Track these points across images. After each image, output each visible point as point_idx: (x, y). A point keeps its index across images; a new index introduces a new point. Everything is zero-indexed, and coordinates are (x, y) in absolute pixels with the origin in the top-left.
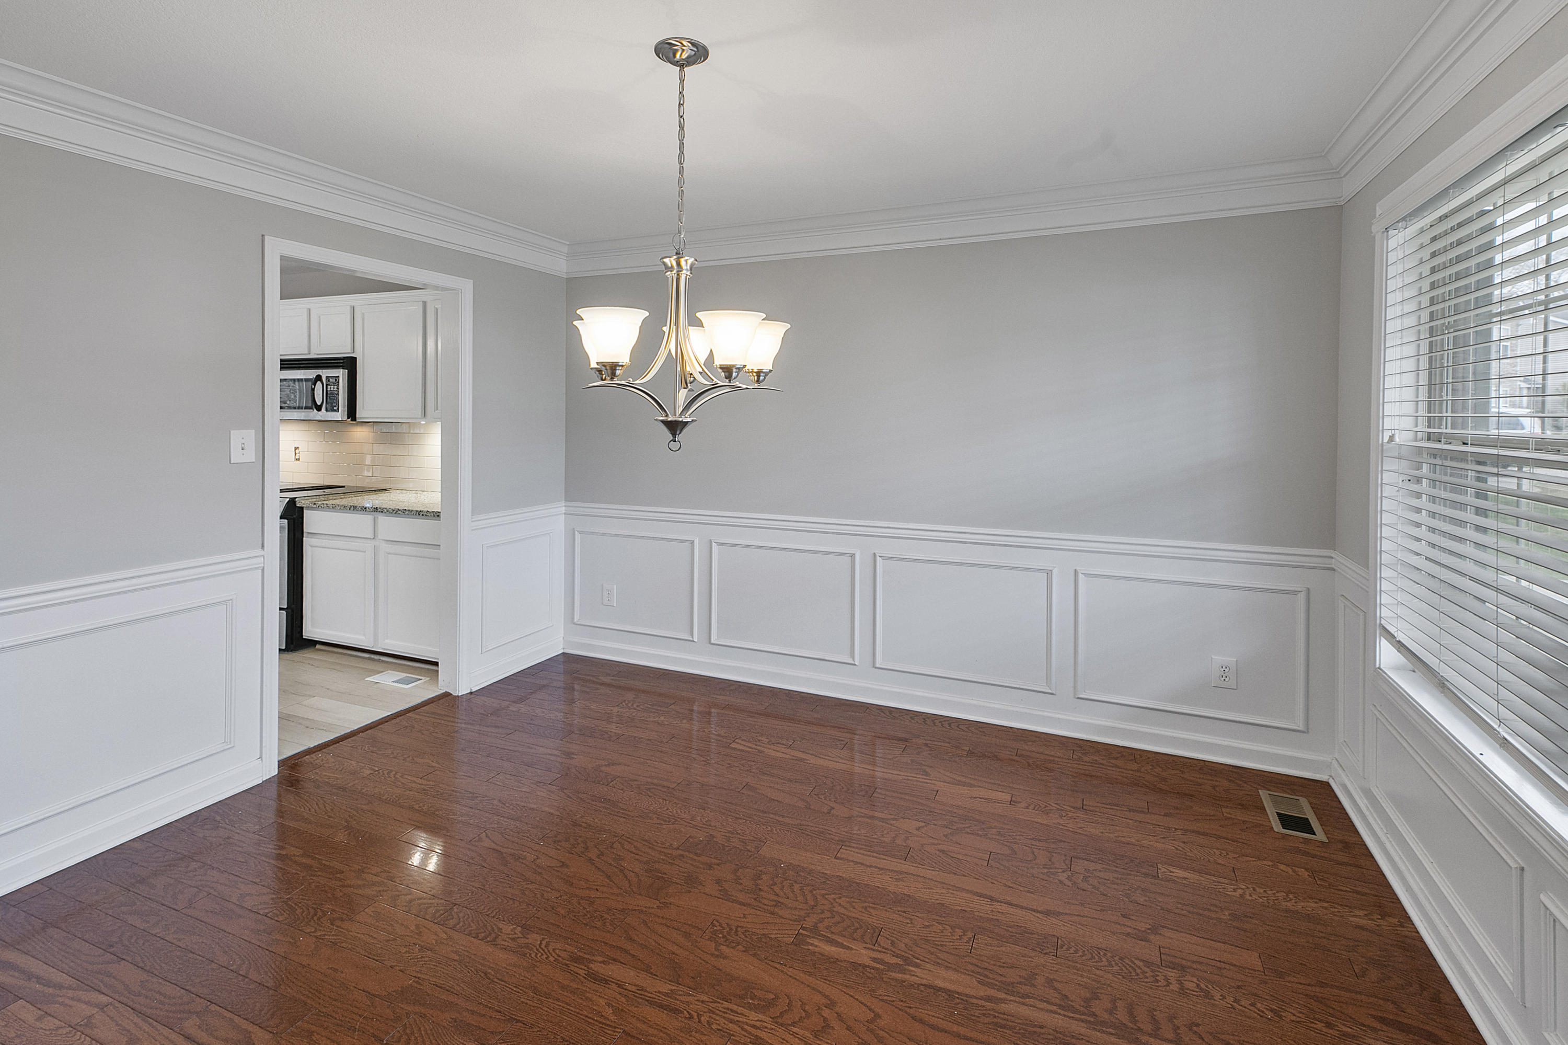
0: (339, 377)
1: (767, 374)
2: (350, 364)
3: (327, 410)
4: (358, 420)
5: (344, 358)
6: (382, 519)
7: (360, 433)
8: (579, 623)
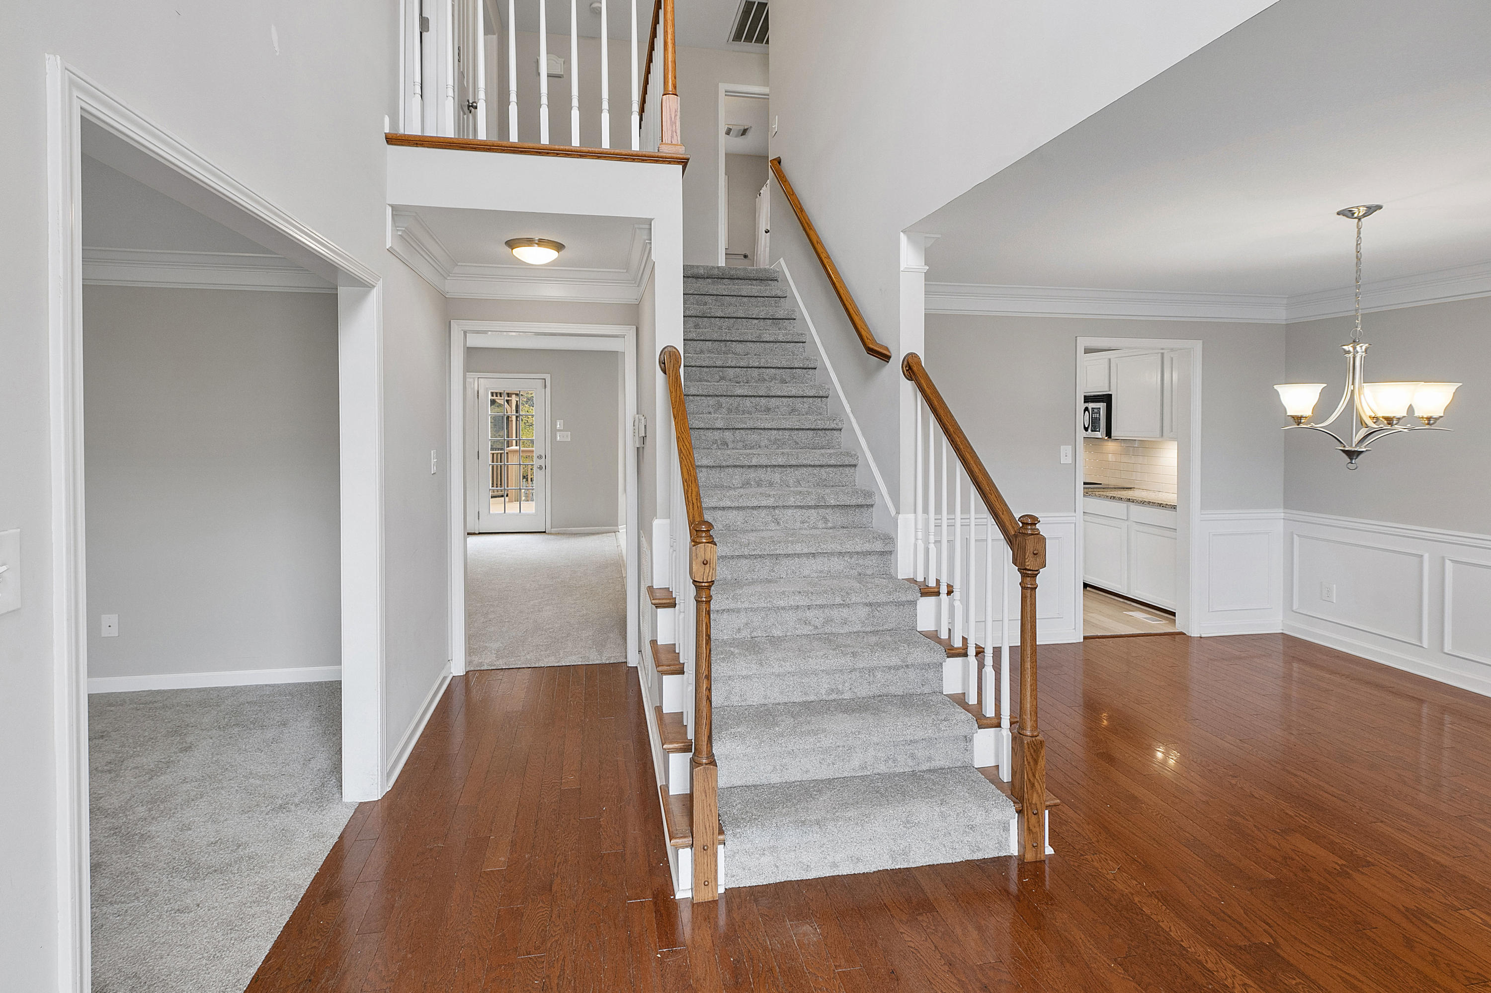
0: (1100, 408)
1: (1436, 419)
2: (1107, 399)
3: (1092, 431)
4: (1112, 438)
5: (1104, 395)
6: (1133, 507)
7: (1111, 446)
8: (1297, 611)
